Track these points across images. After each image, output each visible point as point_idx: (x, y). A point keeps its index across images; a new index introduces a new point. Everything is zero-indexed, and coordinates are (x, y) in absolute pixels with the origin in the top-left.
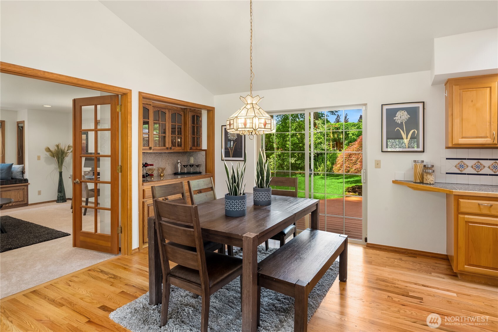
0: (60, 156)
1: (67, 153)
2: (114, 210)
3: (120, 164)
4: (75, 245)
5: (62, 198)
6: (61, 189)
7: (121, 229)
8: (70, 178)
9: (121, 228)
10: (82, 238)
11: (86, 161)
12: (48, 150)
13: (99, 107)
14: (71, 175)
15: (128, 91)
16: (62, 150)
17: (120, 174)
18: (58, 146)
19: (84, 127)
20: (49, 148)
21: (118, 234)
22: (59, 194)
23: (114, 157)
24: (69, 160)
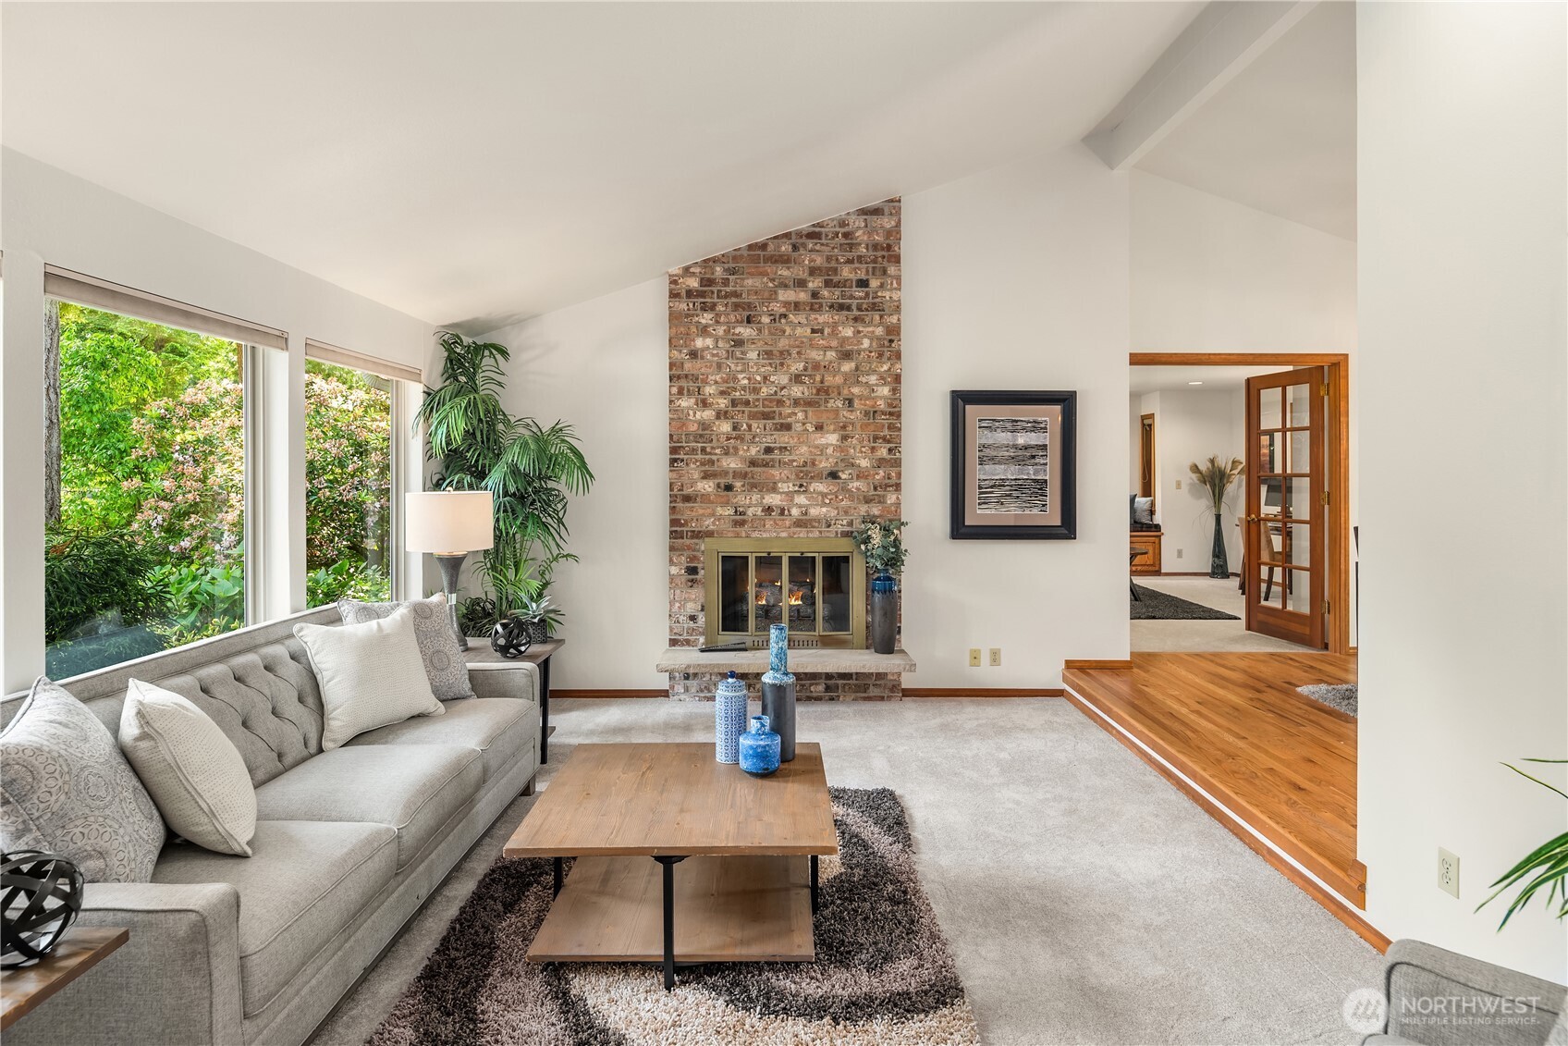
0: (1217, 482)
1: (1230, 476)
2: (1315, 570)
3: (1326, 489)
4: (1249, 628)
5: (1220, 570)
6: (1219, 551)
7: (1329, 607)
8: (1237, 525)
9: (1329, 604)
10: (1261, 617)
11: (1270, 494)
12: (1195, 469)
13: (1290, 389)
14: (1239, 519)
15: (1342, 358)
16: (1220, 470)
17: (1326, 507)
18: (1212, 461)
19: (1264, 427)
20: (1196, 466)
21: (1323, 615)
22: (1216, 559)
23: (1315, 476)
24: (1236, 489)
